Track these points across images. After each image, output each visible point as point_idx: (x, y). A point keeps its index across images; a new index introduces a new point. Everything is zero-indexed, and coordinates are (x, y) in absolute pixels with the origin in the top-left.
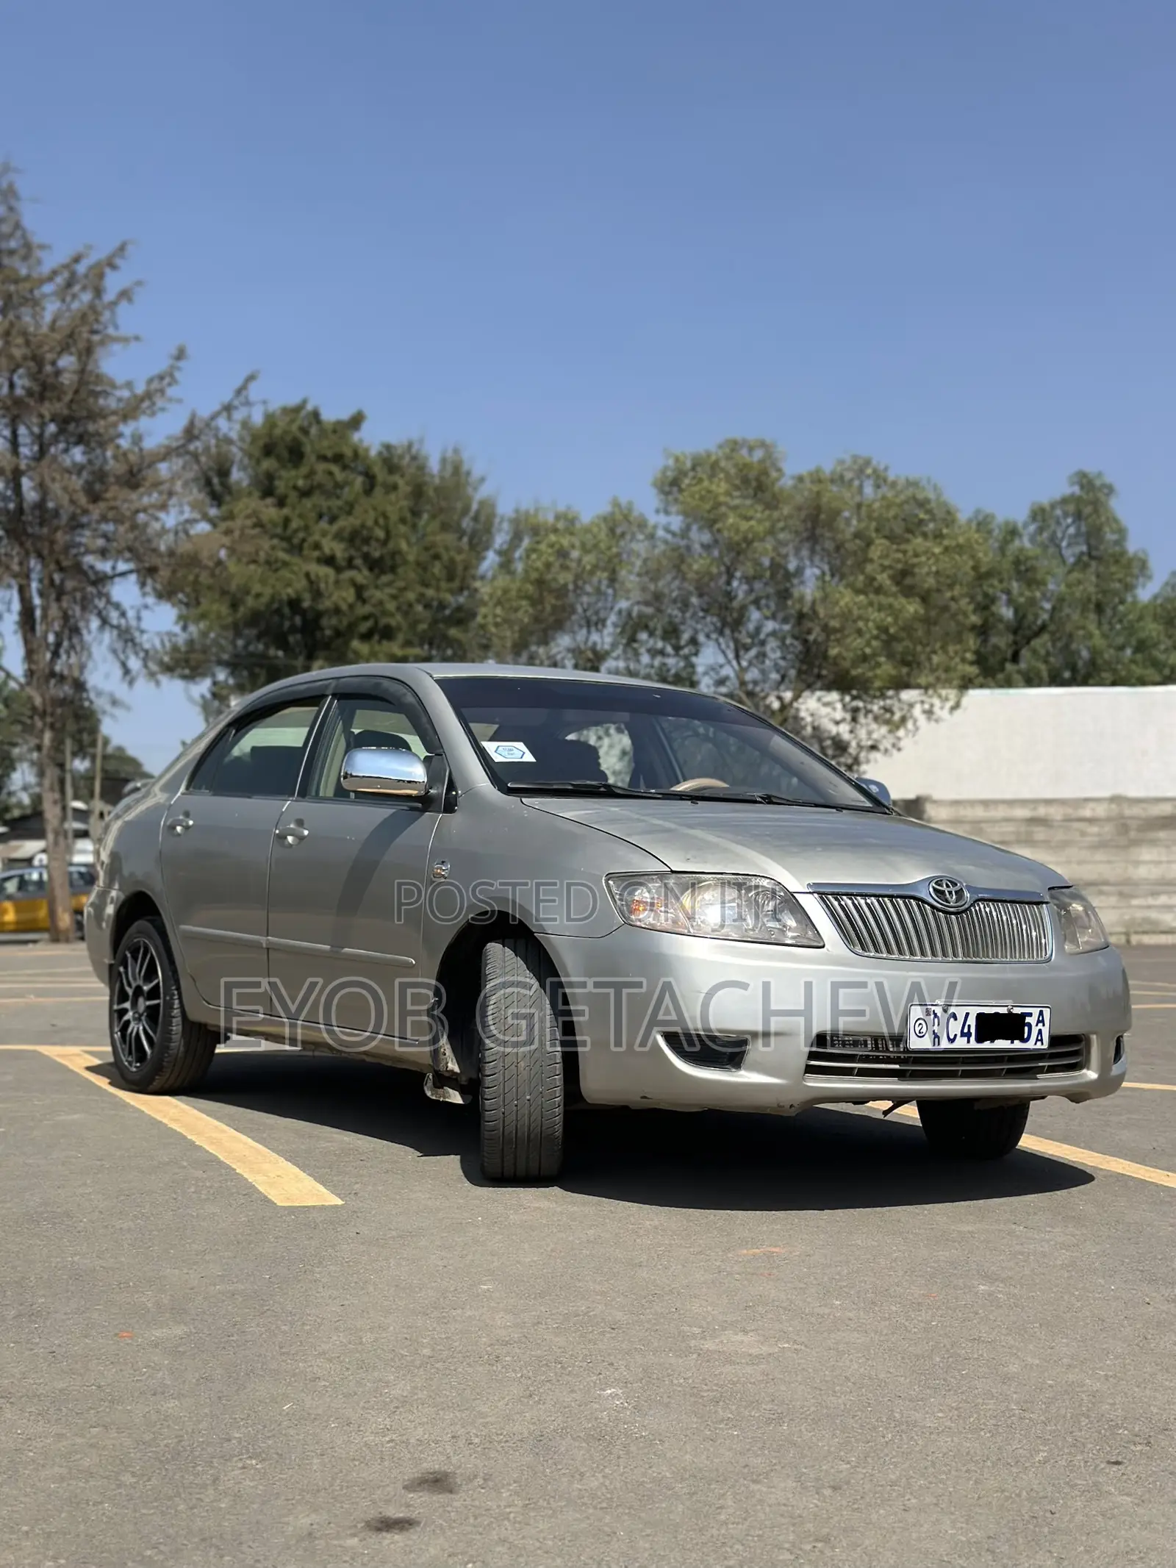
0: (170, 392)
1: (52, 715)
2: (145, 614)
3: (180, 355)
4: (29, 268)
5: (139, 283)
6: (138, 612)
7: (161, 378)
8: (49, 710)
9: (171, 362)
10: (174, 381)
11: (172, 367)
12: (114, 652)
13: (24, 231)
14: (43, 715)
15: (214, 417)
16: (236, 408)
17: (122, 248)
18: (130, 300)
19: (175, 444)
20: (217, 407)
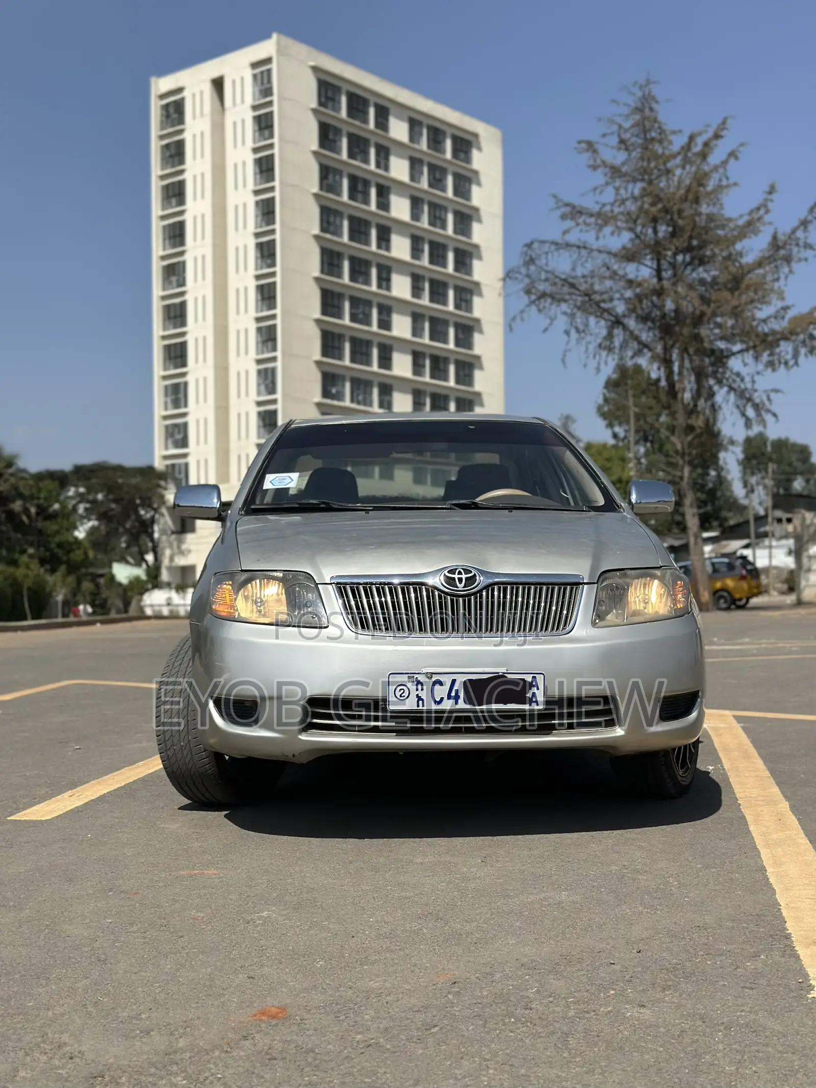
0: (767, 218)
1: (690, 454)
2: (756, 378)
3: (772, 190)
4: (664, 148)
5: (742, 145)
6: (753, 377)
7: (758, 209)
8: (687, 451)
9: (765, 196)
10: (767, 212)
11: (766, 200)
12: (738, 407)
13: (659, 123)
14: (683, 455)
15: (794, 231)
16: (811, 222)
17: (724, 122)
18: (736, 158)
19: (767, 255)
20: (796, 223)
